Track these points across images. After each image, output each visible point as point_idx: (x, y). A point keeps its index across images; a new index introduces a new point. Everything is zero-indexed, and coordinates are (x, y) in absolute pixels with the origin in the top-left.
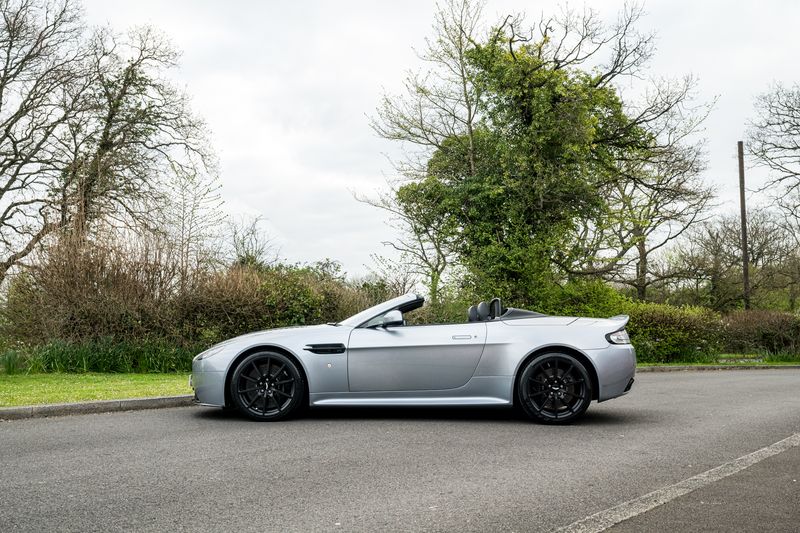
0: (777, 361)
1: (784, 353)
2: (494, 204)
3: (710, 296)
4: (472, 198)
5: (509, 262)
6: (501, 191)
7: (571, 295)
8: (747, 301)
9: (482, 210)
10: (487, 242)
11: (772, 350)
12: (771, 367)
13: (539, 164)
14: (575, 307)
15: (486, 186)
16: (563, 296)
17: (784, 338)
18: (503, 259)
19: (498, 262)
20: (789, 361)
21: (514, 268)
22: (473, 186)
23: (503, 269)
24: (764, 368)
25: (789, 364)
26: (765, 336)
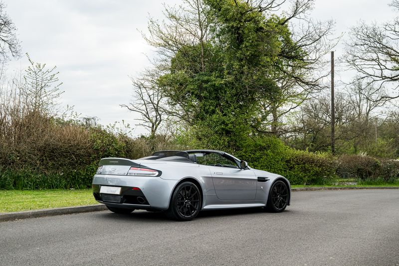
0: (365, 184)
1: (368, 180)
2: (217, 89)
3: (311, 143)
4: (205, 86)
5: (227, 125)
6: (222, 82)
7: (260, 145)
8: (333, 147)
9: (210, 93)
10: (213, 112)
11: (362, 178)
12: (364, 188)
13: (246, 67)
14: (262, 152)
15: (213, 78)
16: (256, 145)
17: (369, 171)
18: (223, 123)
19: (220, 124)
20: (371, 184)
21: (230, 129)
22: (205, 78)
23: (223, 129)
24: (360, 188)
25: (372, 186)
26: (359, 170)
